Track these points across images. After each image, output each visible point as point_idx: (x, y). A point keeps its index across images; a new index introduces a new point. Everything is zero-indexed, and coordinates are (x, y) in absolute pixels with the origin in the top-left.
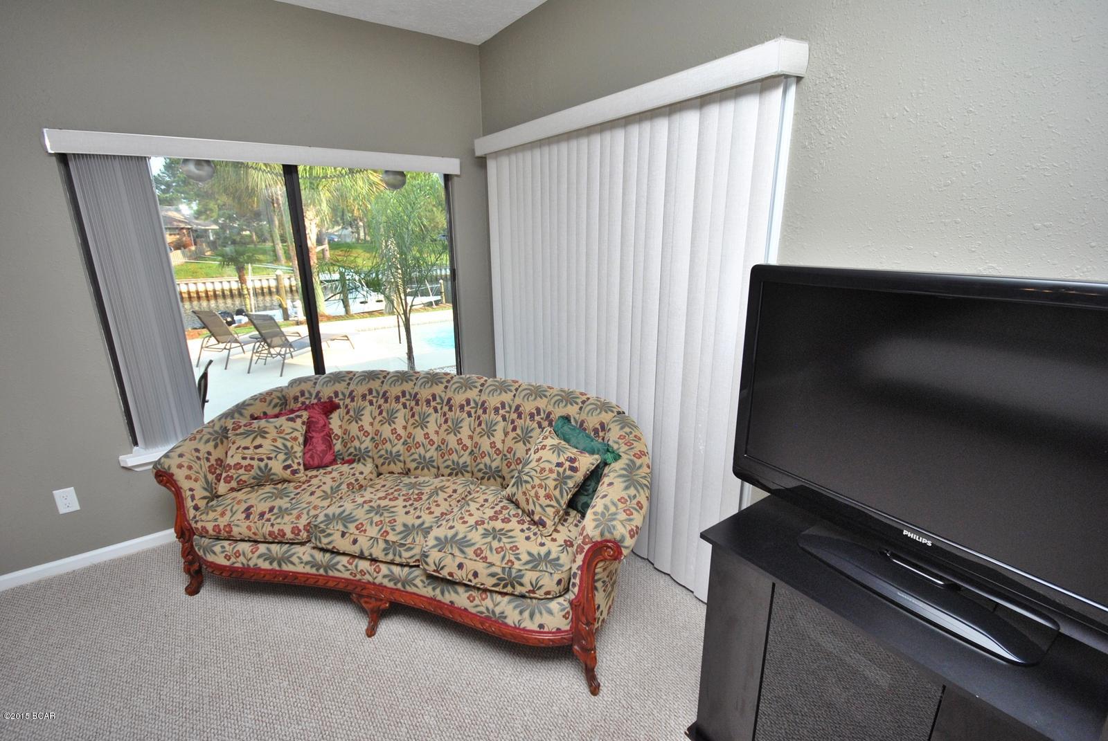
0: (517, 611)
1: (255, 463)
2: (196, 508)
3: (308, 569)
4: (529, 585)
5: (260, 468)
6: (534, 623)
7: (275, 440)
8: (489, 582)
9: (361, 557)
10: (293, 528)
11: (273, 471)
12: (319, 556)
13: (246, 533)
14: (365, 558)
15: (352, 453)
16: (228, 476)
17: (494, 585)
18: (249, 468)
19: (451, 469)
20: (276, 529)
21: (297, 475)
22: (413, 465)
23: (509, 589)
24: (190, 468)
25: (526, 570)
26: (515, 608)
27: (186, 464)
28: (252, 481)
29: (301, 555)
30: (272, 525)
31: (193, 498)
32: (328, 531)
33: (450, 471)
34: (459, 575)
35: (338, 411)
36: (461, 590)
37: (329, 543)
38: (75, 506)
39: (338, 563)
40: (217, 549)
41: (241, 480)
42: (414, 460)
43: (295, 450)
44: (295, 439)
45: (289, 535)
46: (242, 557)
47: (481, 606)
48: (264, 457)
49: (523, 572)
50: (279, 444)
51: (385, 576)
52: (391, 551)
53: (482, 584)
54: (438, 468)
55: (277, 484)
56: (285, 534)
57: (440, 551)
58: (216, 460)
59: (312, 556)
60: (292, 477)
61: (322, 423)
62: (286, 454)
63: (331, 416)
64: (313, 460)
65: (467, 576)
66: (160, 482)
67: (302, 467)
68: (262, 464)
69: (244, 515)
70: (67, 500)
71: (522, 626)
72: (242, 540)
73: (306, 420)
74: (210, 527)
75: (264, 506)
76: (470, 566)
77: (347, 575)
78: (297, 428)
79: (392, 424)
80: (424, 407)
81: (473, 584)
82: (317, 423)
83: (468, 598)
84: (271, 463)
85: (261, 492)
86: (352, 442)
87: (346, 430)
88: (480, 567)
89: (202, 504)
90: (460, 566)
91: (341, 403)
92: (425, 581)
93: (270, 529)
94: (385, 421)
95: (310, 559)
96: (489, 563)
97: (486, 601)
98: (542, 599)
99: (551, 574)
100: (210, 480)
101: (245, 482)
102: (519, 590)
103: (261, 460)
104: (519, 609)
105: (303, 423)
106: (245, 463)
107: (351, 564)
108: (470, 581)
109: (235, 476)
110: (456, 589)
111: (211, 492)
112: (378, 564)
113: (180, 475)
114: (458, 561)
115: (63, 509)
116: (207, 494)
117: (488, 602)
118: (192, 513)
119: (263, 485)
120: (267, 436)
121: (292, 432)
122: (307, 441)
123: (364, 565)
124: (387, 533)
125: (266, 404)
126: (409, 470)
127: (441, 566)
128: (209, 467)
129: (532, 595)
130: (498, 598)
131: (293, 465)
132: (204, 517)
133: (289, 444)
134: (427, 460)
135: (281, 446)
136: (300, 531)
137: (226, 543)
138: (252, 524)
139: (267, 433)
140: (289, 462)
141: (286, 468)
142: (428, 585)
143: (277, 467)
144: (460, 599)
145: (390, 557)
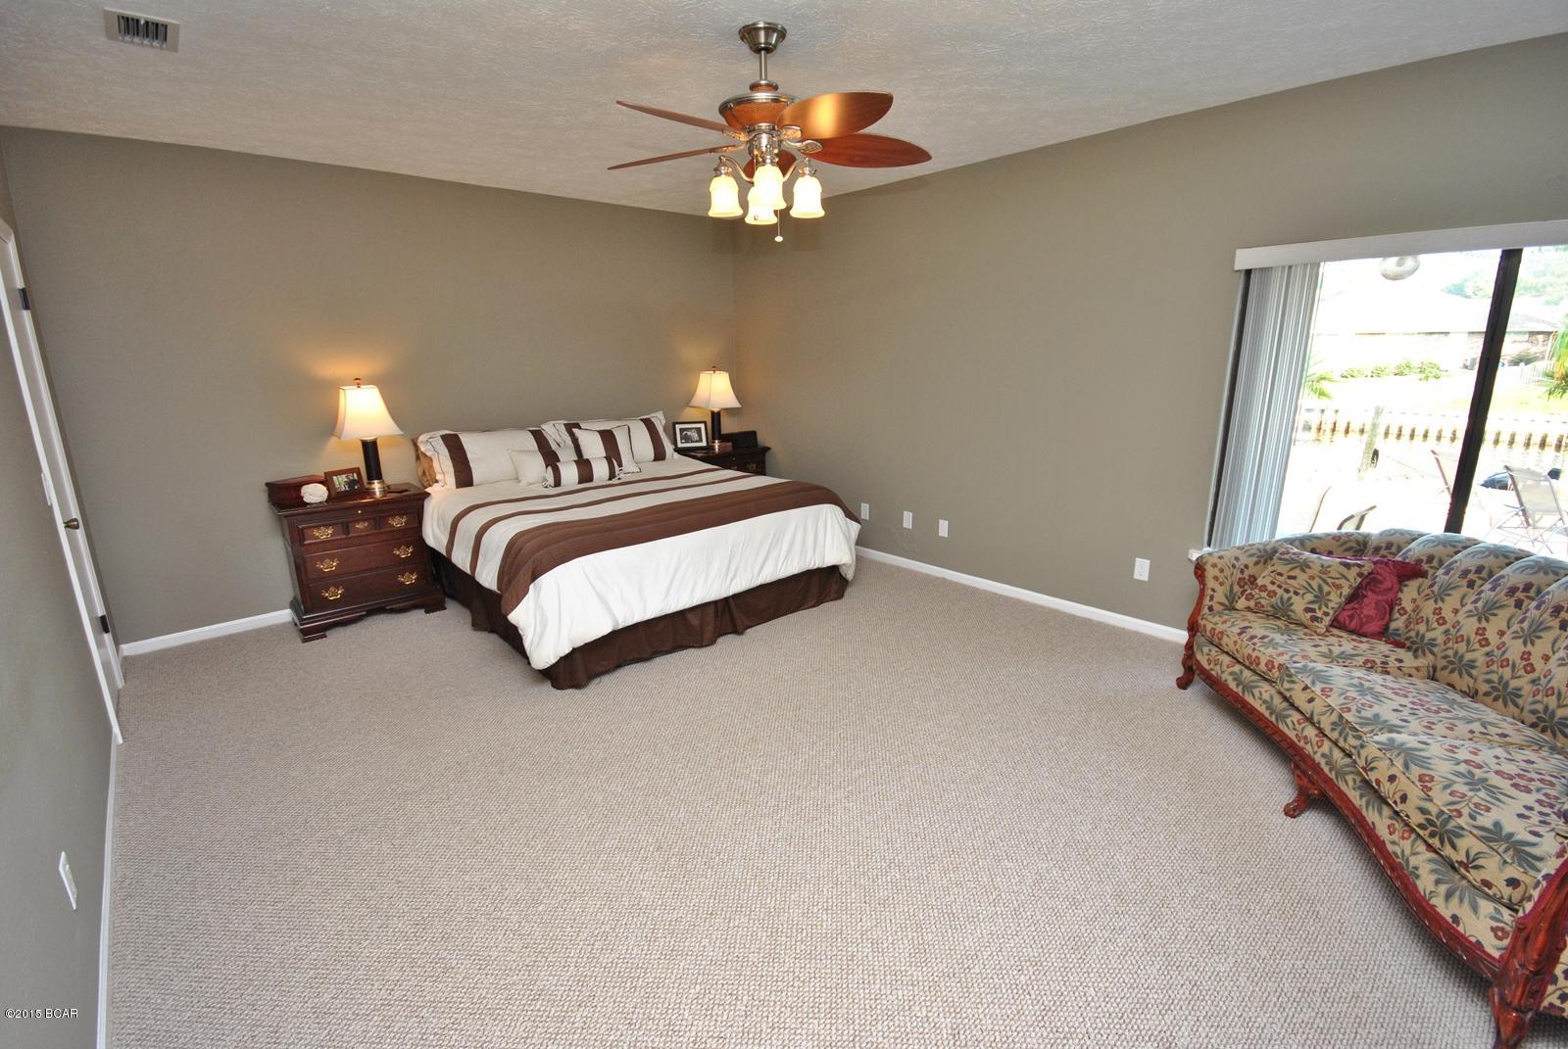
0: (1434, 877)
1: (1280, 592)
2: (1211, 609)
3: (1262, 709)
4: (1464, 854)
5: (1282, 599)
6: (1447, 908)
7: (1312, 578)
8: (1416, 818)
9: (1310, 720)
10: (1269, 661)
11: (1292, 608)
12: (1277, 700)
13: (1232, 648)
14: (1313, 724)
15: (1411, 637)
16: (1250, 594)
17: (1420, 826)
18: (1272, 594)
19: (1538, 718)
20: (1254, 655)
21: (1316, 623)
22: (1484, 688)
23: (1435, 842)
24: (1222, 571)
25: (1471, 833)
26: (1433, 871)
27: (1219, 566)
28: (1270, 609)
29: (1263, 691)
30: (1254, 649)
31: (1212, 598)
32: (1294, 678)
33: (1535, 720)
34: (1386, 788)
35: (1420, 580)
36: (1386, 811)
37: (1288, 690)
38: (1145, 577)
39: (1290, 716)
40: (1206, 650)
41: (1260, 603)
42: (1488, 681)
43: (1330, 597)
44: (1338, 587)
45: (1262, 667)
46: (1218, 667)
47: (1401, 846)
48: (1292, 589)
49: (1465, 833)
50: (1314, 584)
51: (1323, 755)
52: (1339, 729)
53: (1407, 816)
54: (1522, 710)
55: (1291, 623)
56: (1258, 664)
57: (1380, 750)
58: (1250, 576)
59: (1272, 698)
60: (1308, 623)
61: (1387, 584)
62: (1316, 596)
63: (1406, 583)
64: (1351, 622)
65: (1394, 793)
66: (1196, 573)
67: (1327, 620)
68: (1286, 596)
69: (1239, 631)
70: (1142, 569)
71: (1431, 902)
72: (1227, 653)
73: (1366, 573)
74: (1209, 627)
75: (1260, 632)
76: (1403, 784)
77: (1292, 735)
78: (1348, 576)
79: (1483, 620)
80: (1546, 615)
81: (1397, 809)
82: (1381, 582)
83: (1389, 827)
84: (1295, 599)
85: (1272, 622)
86: (1418, 624)
87: (1418, 607)
88: (1415, 793)
89: (1217, 608)
90: (1392, 778)
91: (1431, 572)
92: (1358, 782)
93: (1250, 652)
94: (1475, 612)
95: (1268, 699)
96: (1428, 795)
97: (1405, 841)
98: (1474, 886)
99: (1505, 862)
100: (1235, 591)
101: (1263, 607)
102: (1448, 851)
103: (1287, 591)
104: (1437, 876)
105: (1360, 575)
106: (1271, 588)
107: (1300, 724)
108: (1395, 802)
109: (1256, 596)
110: (1381, 809)
111: (1231, 603)
112: (1324, 739)
113: (1210, 572)
114: (1393, 771)
115: (1136, 576)
116: (1227, 603)
117: (1406, 845)
118: (1205, 610)
119: (1278, 618)
120: (1307, 570)
121: (1337, 579)
122: (1355, 596)
123: (1310, 732)
124: (1349, 710)
125: (1338, 543)
126: (1477, 692)
127: (1372, 765)
128: (1240, 579)
129: (1462, 870)
130: (1421, 847)
131: (1317, 611)
132: (1210, 618)
133: (1326, 589)
134: (1509, 690)
135: (1315, 587)
136: (1273, 667)
137: (1214, 649)
138: (1239, 641)
139: (1310, 568)
140: (1316, 606)
141: (1307, 610)
142: (1359, 788)
143: (1299, 605)
144: (1380, 822)
145: (1334, 735)
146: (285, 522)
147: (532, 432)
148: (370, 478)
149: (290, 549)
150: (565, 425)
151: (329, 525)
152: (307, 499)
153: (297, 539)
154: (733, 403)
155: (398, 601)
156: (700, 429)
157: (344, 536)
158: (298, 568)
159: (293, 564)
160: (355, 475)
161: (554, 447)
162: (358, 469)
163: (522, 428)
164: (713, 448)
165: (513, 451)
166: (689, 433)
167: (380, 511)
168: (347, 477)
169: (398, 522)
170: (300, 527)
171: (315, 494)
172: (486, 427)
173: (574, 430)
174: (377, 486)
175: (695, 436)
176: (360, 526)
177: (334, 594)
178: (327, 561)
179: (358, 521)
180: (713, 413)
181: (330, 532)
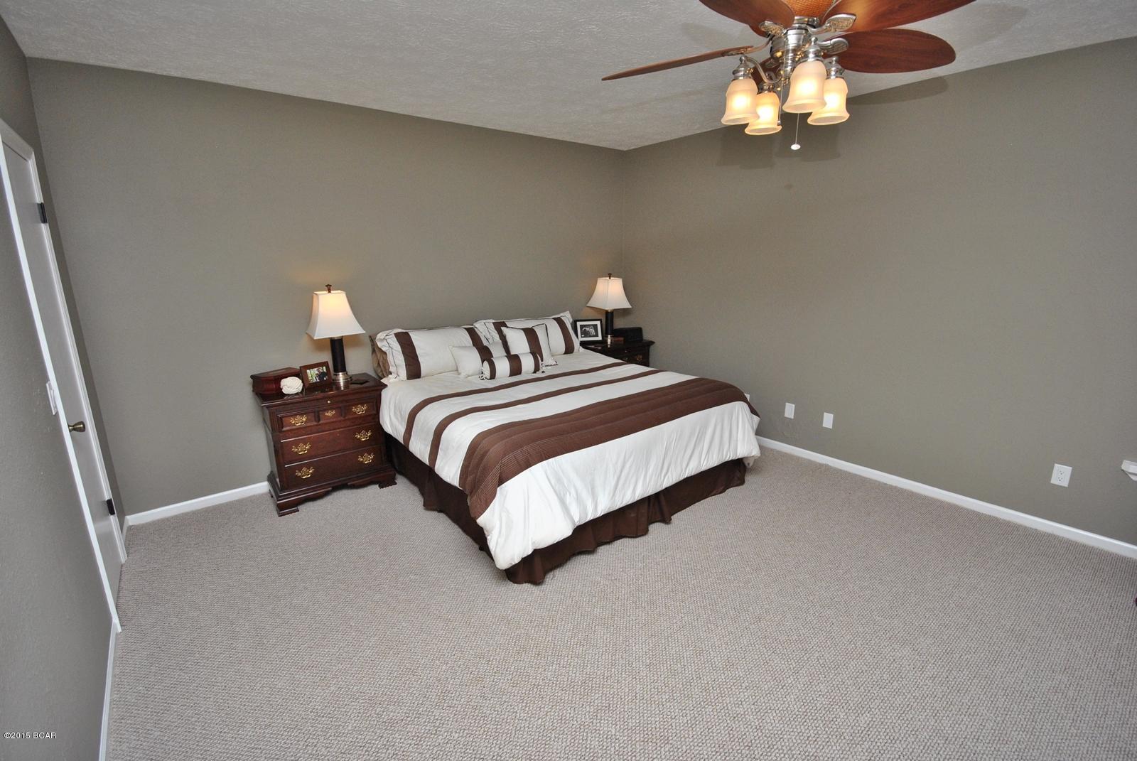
115: (1054, 480)
146: (267, 411)
147: (467, 330)
148: (336, 371)
149: (270, 435)
150: (493, 323)
151: (305, 414)
152: (285, 391)
153: (276, 426)
154: (625, 304)
155: (358, 478)
156: (596, 325)
157: (316, 423)
158: (276, 452)
159: (273, 448)
160: (324, 368)
161: (485, 343)
162: (327, 362)
163: (458, 326)
164: (606, 342)
165: (453, 346)
166: (587, 329)
167: (345, 401)
168: (318, 370)
169: (360, 410)
170: (279, 416)
171: (291, 386)
172: (431, 325)
173: (503, 328)
174: (341, 378)
175: (592, 331)
176: (329, 414)
177: (306, 474)
178: (301, 445)
179: (327, 410)
180: (607, 312)
181: (304, 419)
